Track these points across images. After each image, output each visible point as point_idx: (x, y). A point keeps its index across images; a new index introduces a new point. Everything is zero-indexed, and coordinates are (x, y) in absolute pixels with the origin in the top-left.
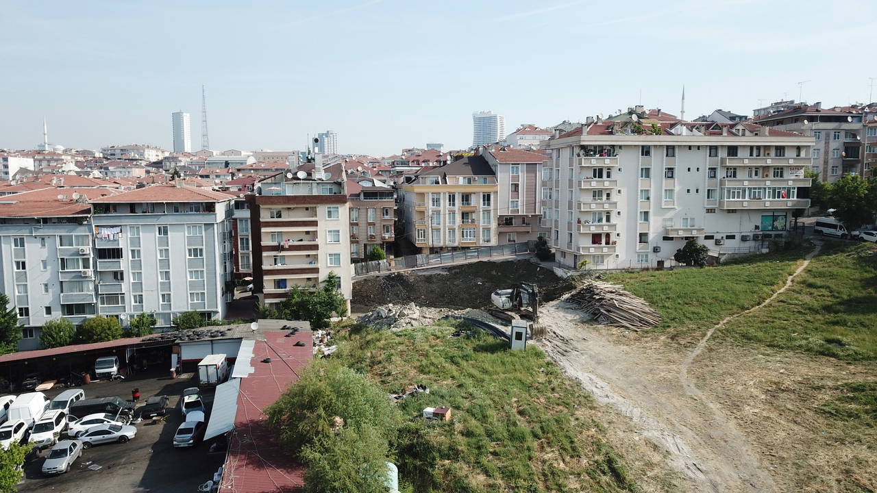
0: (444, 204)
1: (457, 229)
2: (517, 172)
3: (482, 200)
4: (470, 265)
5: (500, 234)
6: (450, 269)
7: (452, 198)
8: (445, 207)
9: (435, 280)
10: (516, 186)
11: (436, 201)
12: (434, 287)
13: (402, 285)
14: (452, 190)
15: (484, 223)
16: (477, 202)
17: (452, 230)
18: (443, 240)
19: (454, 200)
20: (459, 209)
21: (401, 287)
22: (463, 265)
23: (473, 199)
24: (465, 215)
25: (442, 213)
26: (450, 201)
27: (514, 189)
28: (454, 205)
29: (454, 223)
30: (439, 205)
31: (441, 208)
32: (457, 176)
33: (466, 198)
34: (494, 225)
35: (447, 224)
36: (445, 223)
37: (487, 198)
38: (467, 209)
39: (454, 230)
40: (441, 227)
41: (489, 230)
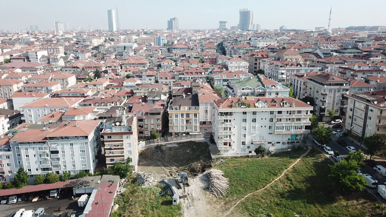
0: (180, 116)
1: (184, 126)
2: (207, 106)
3: (194, 116)
4: (187, 142)
5: (201, 128)
6: (179, 144)
7: (182, 115)
8: (180, 118)
9: (173, 149)
10: (207, 111)
11: (177, 116)
12: (172, 152)
13: (160, 151)
14: (182, 113)
15: (194, 124)
16: (192, 117)
17: (183, 127)
18: (179, 130)
19: (183, 116)
20: (185, 119)
21: (160, 152)
22: (184, 142)
23: (190, 115)
24: (187, 121)
25: (179, 120)
26: (182, 116)
27: (206, 112)
28: (183, 117)
29: (183, 124)
30: (177, 117)
31: (178, 119)
32: (185, 107)
33: (188, 115)
34: (198, 125)
35: (181, 124)
36: (180, 124)
37: (195, 115)
38: (188, 119)
39: (183, 126)
40: (178, 125)
41: (196, 126)
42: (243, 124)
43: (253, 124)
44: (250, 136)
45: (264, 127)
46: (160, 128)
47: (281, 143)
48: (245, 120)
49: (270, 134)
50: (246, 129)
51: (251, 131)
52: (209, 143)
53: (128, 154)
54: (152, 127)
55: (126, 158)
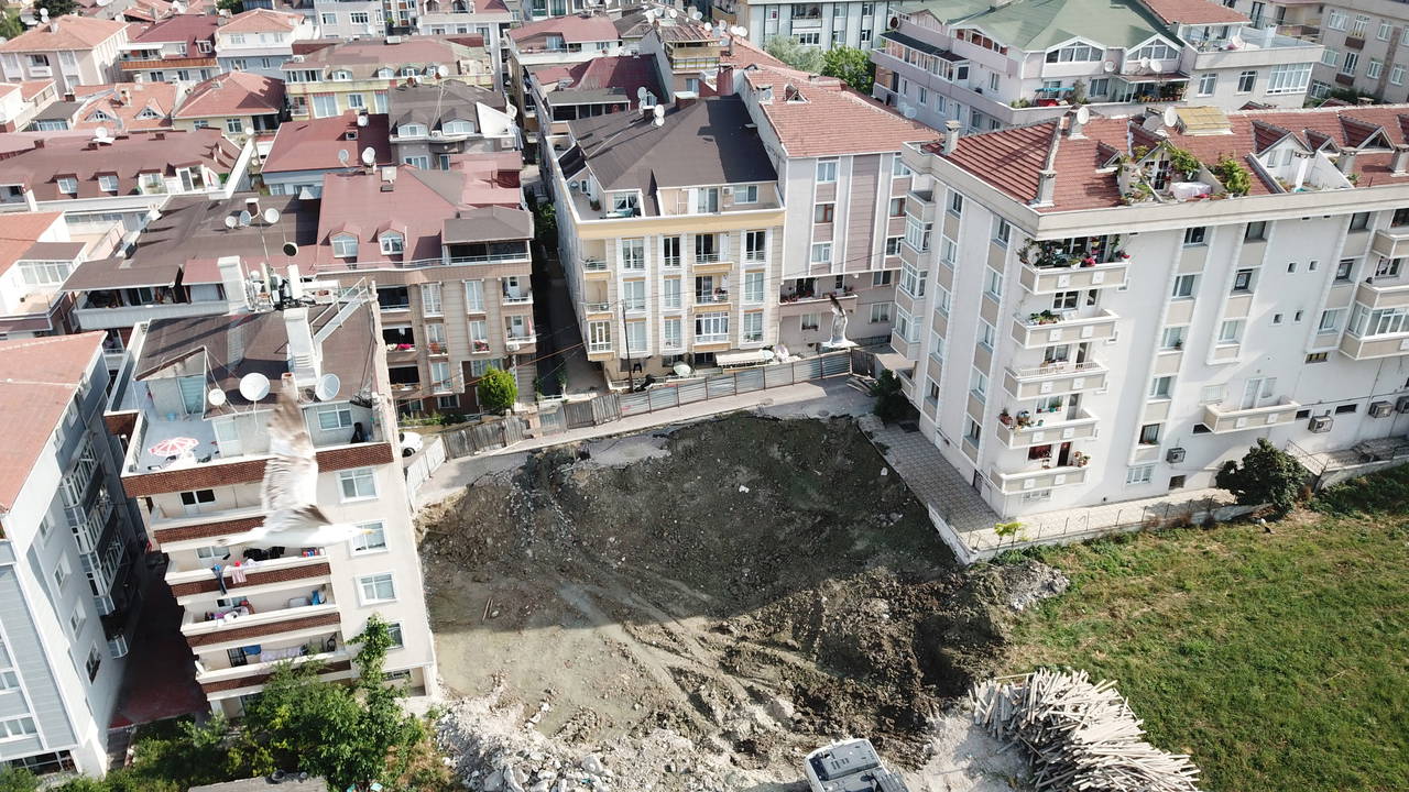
0: (654, 257)
1: (685, 317)
2: (832, 177)
3: (744, 247)
4: (719, 422)
5: (785, 322)
6: (670, 436)
7: (672, 248)
8: (655, 267)
9: (638, 481)
10: (829, 209)
11: (634, 257)
12: (638, 501)
13: (560, 498)
14: (672, 231)
15: (749, 298)
16: (731, 252)
17: (674, 321)
18: (653, 343)
19: (677, 252)
20: (690, 271)
21: (558, 509)
22: (700, 425)
23: (723, 247)
24: (702, 286)
25: (648, 283)
26: (667, 254)
27: (821, 216)
28: (677, 262)
29: (678, 304)
30: (640, 264)
31: (647, 272)
32: (684, 188)
33: (706, 245)
34: (771, 300)
35: (662, 308)
36: (656, 305)
37: (756, 241)
38: (707, 268)
39: (678, 319)
40: (648, 313)
41: (759, 313)
42: (1174, 311)
43: (1230, 304)
44: (1197, 386)
45: (1287, 318)
46: (525, 340)
47: (1362, 408)
48: (1186, 286)
49: (1311, 359)
50: (1187, 347)
51: (1213, 353)
52: (869, 423)
53: (365, 601)
54: (477, 332)
55: (352, 626)
